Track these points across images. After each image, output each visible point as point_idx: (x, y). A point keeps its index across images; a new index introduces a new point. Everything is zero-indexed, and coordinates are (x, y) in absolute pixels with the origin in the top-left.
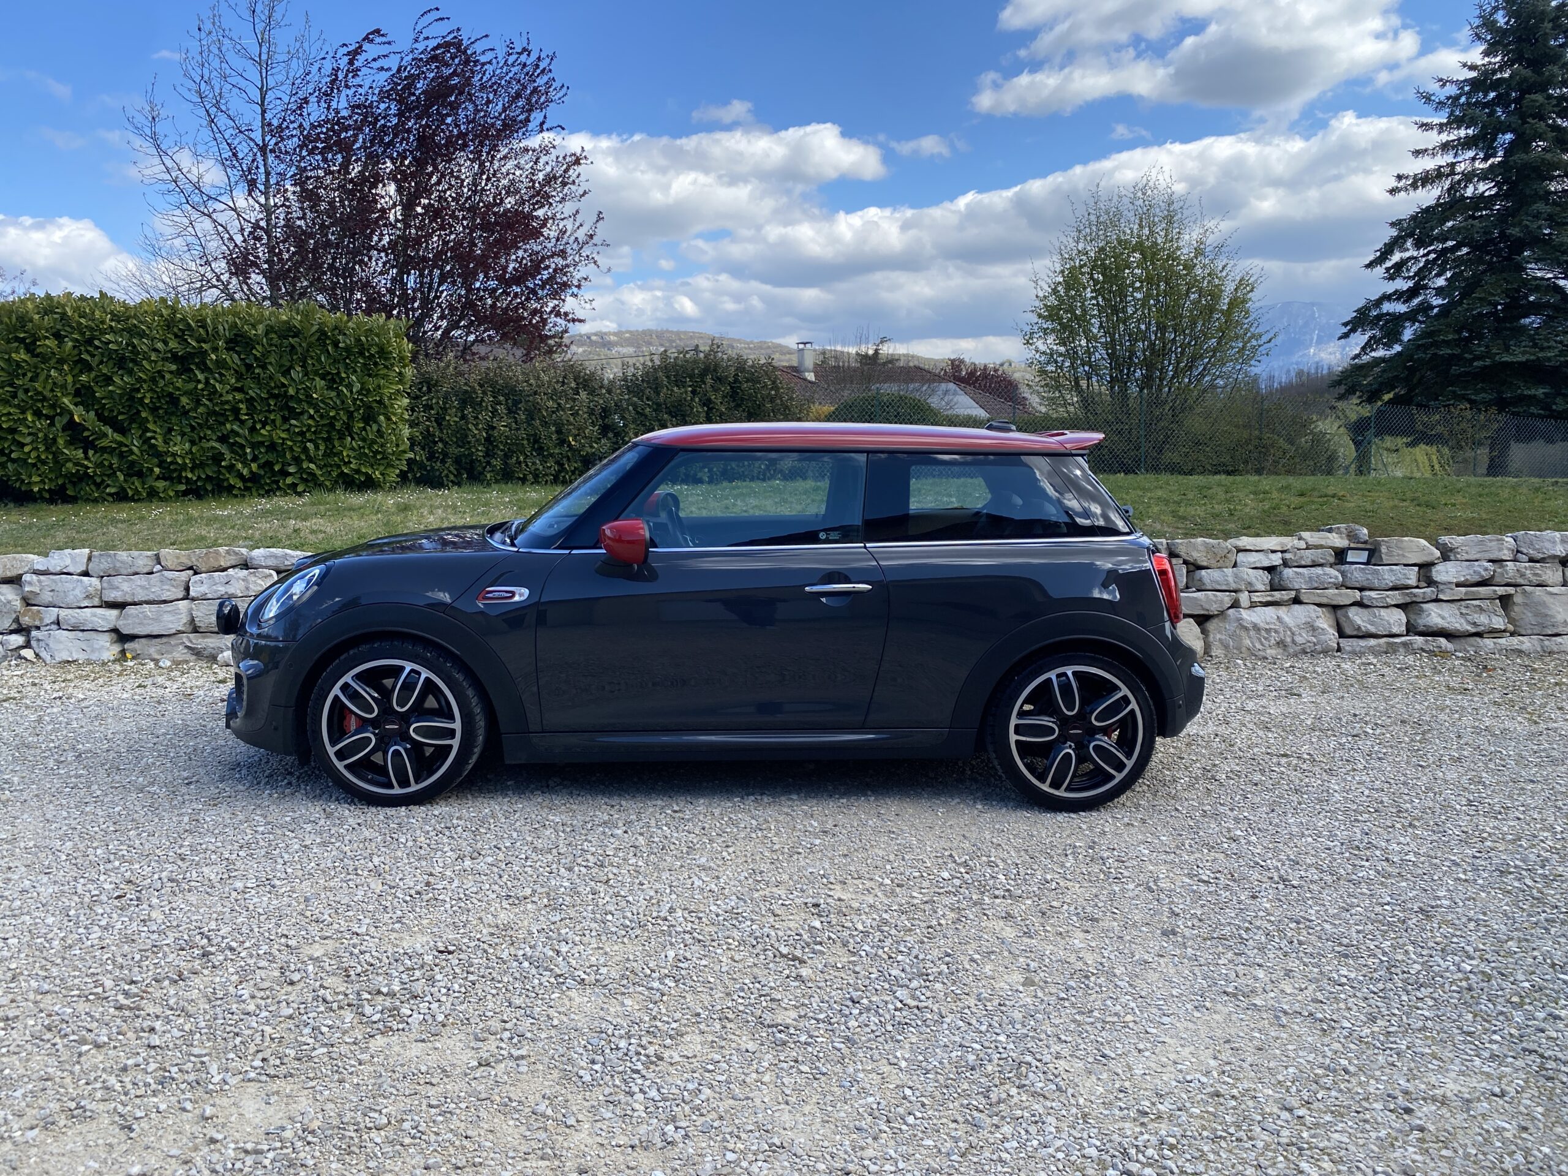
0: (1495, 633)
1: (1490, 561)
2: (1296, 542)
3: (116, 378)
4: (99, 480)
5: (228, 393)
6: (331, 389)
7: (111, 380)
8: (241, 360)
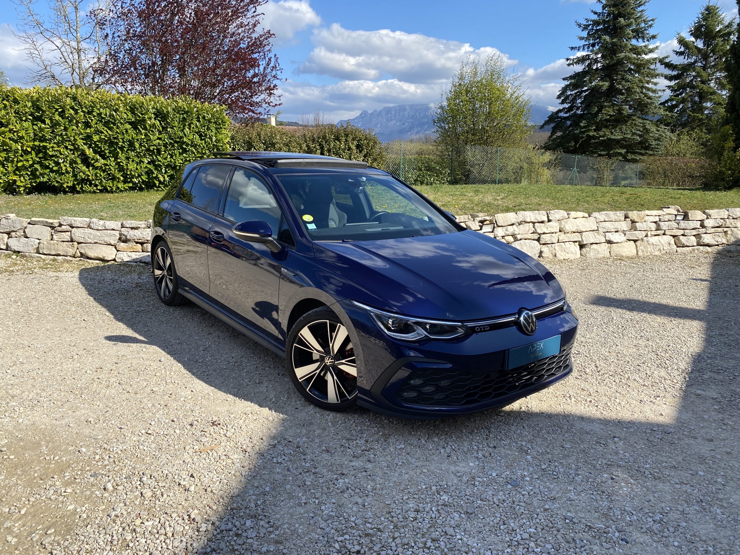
0: (723, 244)
1: (721, 219)
2: (662, 212)
3: (105, 132)
4: (93, 182)
5: (155, 140)
6: (201, 140)
7: (103, 133)
8: (161, 124)
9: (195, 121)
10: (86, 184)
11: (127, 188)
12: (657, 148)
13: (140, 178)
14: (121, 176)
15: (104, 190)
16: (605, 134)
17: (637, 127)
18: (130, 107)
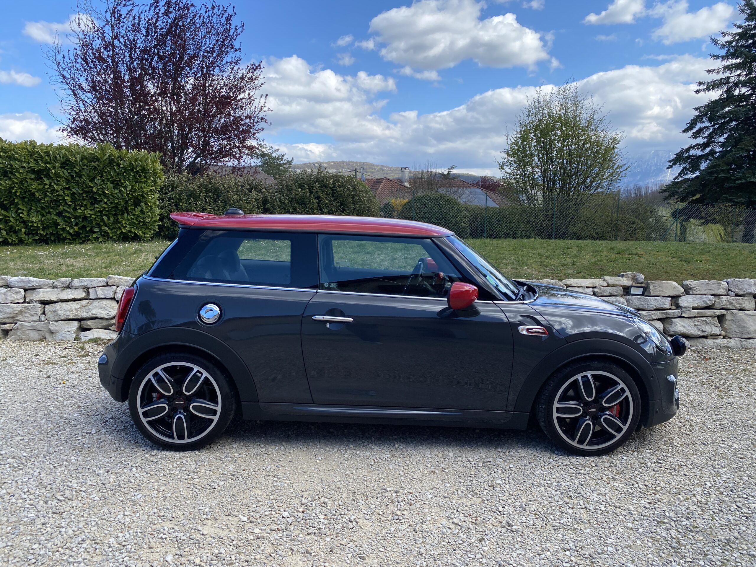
0: (714, 336)
1: (713, 295)
2: (601, 282)
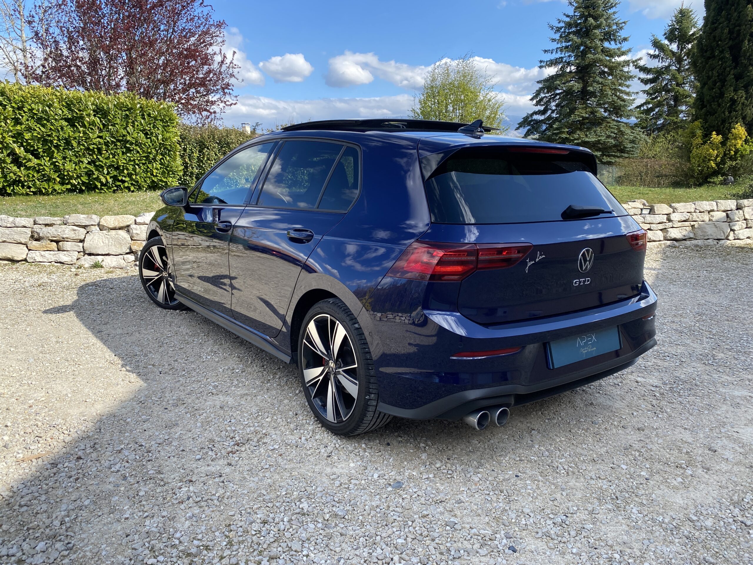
0: (690, 239)
1: (688, 212)
3: (38, 129)
4: (26, 184)
5: (95, 138)
6: (147, 138)
7: (35, 130)
8: (101, 121)
9: (139, 118)
10: (18, 186)
11: (65, 190)
12: (633, 151)
13: (79, 180)
14: (58, 177)
15: (39, 192)
16: (580, 137)
17: (611, 130)
18: (66, 102)
